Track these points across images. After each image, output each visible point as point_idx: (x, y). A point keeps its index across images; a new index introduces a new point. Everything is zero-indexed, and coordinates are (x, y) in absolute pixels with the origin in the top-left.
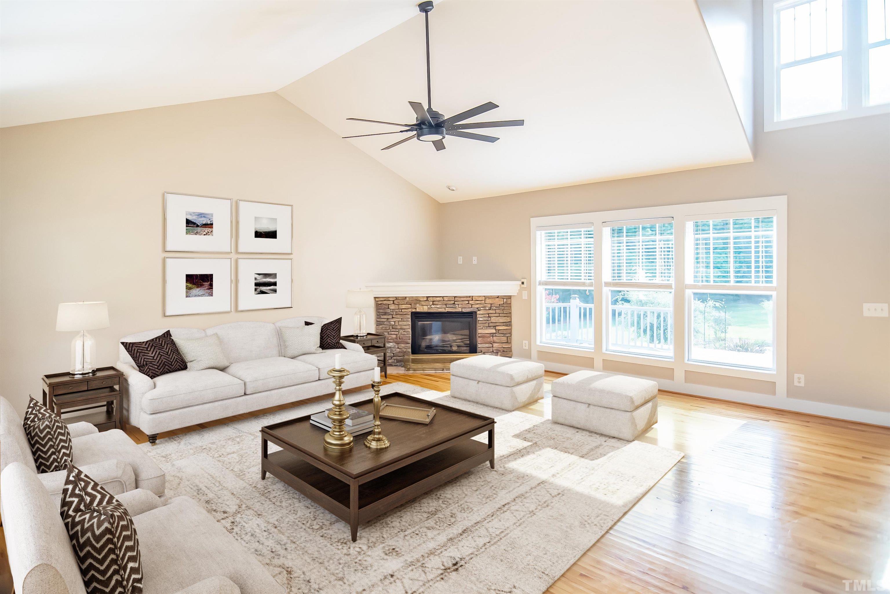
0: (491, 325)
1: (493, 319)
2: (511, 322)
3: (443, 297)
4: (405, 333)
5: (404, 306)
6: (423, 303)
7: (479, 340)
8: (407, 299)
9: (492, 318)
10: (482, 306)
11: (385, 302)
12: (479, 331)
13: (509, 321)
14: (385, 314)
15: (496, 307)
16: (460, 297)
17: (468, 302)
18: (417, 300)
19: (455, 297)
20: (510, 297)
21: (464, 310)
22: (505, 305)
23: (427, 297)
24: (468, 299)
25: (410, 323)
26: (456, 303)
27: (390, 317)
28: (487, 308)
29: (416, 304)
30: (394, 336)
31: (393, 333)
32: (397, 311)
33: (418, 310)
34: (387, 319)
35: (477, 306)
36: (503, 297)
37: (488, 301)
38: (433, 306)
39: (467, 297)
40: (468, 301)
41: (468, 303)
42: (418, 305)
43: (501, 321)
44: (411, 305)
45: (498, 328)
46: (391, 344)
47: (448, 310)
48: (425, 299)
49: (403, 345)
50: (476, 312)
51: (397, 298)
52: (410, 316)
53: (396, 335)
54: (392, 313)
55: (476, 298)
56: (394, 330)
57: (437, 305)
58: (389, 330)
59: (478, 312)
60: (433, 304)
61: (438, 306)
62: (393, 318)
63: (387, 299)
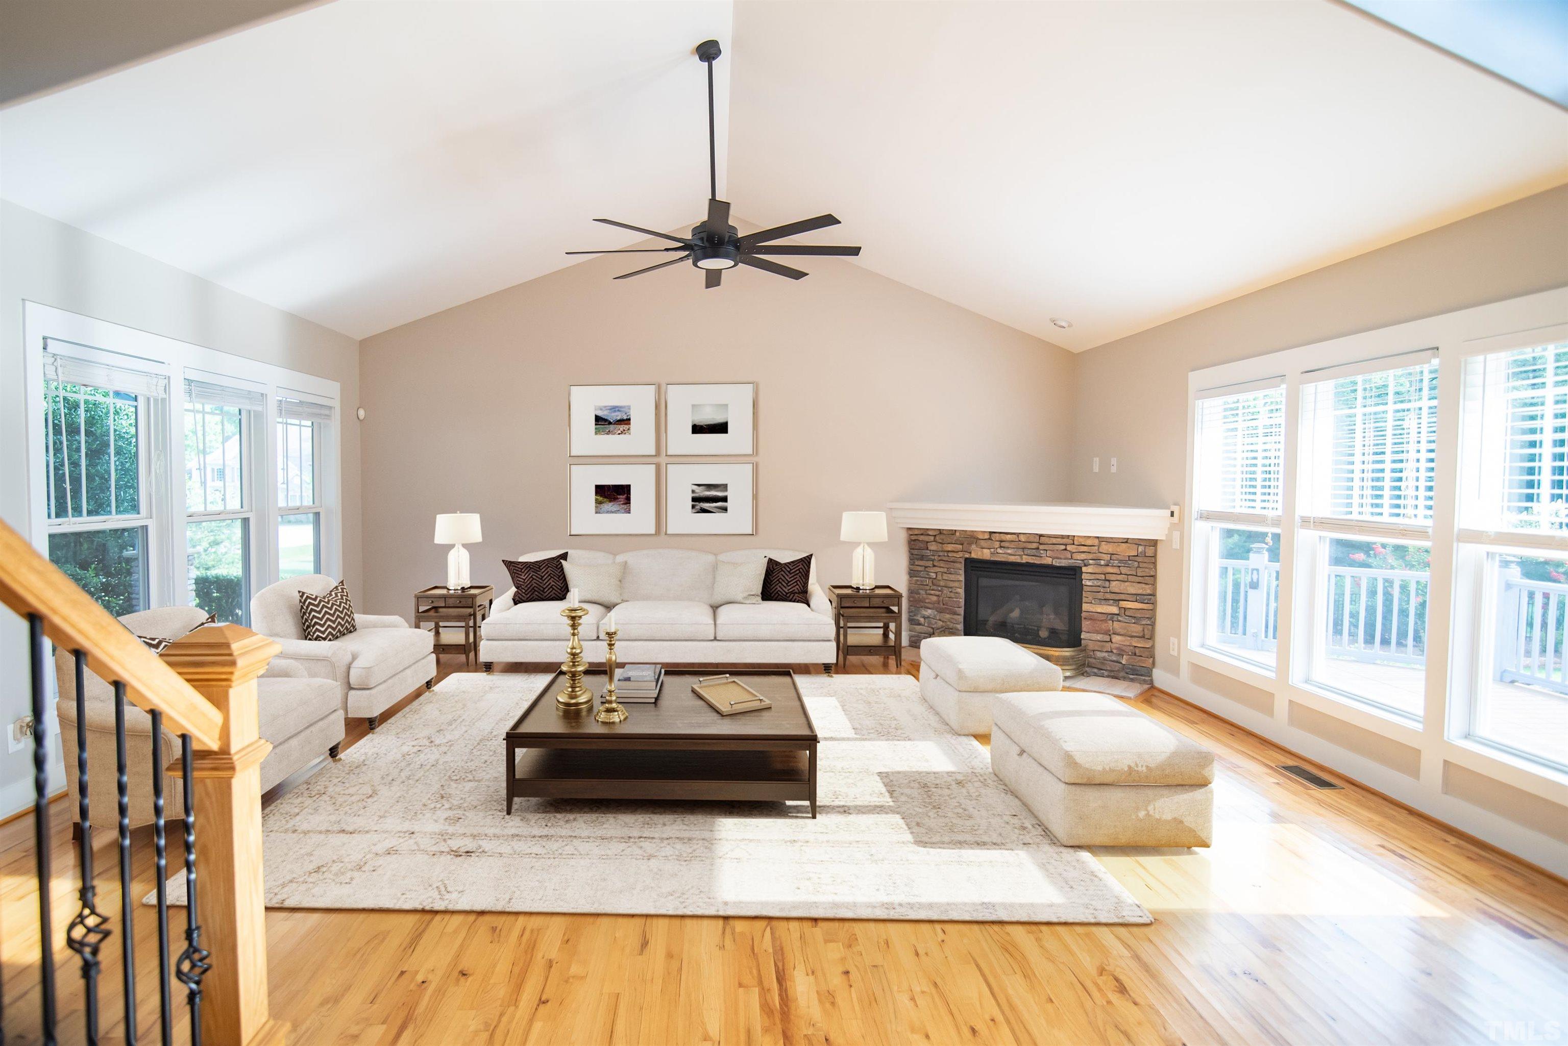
0: (1108, 596)
1: (1115, 586)
2: (1154, 595)
3: (1018, 534)
4: (952, 595)
5: (950, 547)
6: (983, 543)
7: (1085, 625)
8: (958, 534)
9: (1113, 584)
10: (1091, 556)
11: (921, 538)
12: (1085, 607)
13: (1149, 592)
14: (922, 558)
15: (1120, 561)
16: (1049, 536)
17: (1063, 547)
18: (971, 538)
19: (1041, 536)
20: (1154, 543)
21: (1056, 563)
22: (1139, 559)
23: (991, 533)
24: (1065, 541)
25: (962, 578)
26: (1041, 547)
27: (930, 564)
28: (1102, 562)
29: (970, 544)
30: (935, 598)
31: (932, 592)
32: (941, 554)
33: (973, 556)
34: (926, 567)
35: (1083, 556)
36: (1138, 542)
37: (1105, 547)
38: (999, 551)
39: (1062, 537)
40: (1066, 545)
41: (1066, 549)
42: (974, 546)
43: (1132, 590)
44: (962, 544)
45: (1124, 604)
46: (930, 611)
47: (1025, 559)
48: (987, 536)
49: (948, 616)
50: (1081, 568)
51: (940, 532)
52: (962, 566)
53: (938, 596)
54: (933, 558)
55: (1081, 540)
56: (935, 587)
57: (1008, 548)
58: (928, 588)
59: (1084, 569)
60: (1001, 547)
61: (1009, 551)
62: (934, 566)
63: (925, 532)
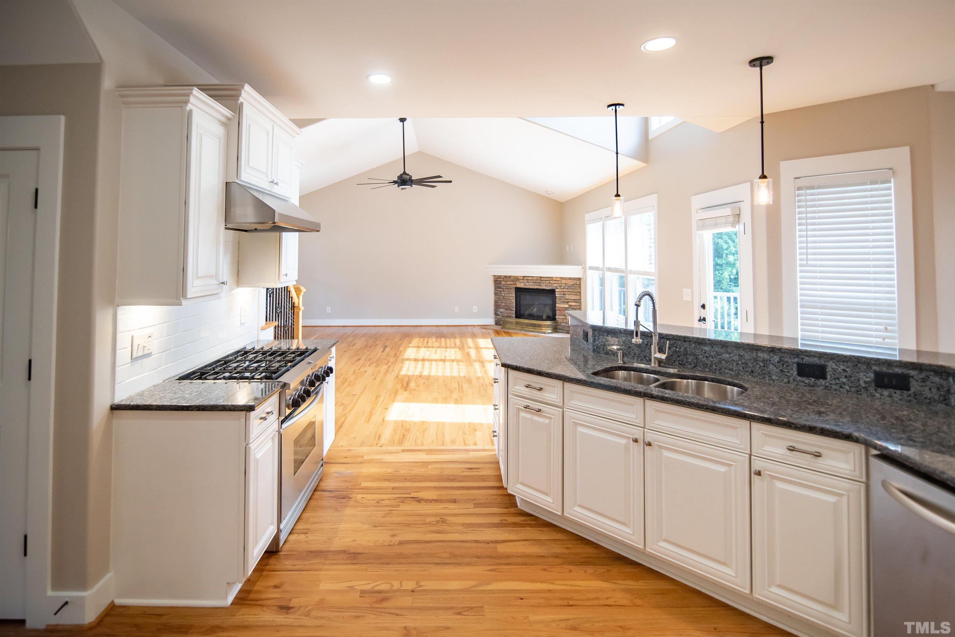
0: (565, 301)
1: (567, 297)
2: (580, 299)
3: (533, 277)
4: (510, 303)
5: (509, 283)
6: (521, 281)
7: (557, 312)
8: (512, 277)
9: (566, 295)
10: (558, 285)
11: (499, 279)
12: (557, 305)
13: (579, 298)
14: (499, 288)
15: (568, 287)
16: (544, 277)
17: (549, 282)
18: (517, 279)
19: (541, 277)
20: (580, 279)
21: (547, 288)
22: (575, 286)
23: (524, 277)
24: (549, 279)
25: (514, 295)
26: (541, 282)
27: (502, 290)
28: (562, 287)
29: (516, 281)
30: (504, 304)
31: (503, 302)
32: (506, 286)
33: (518, 286)
34: (501, 291)
35: (556, 285)
36: (574, 279)
37: (563, 281)
38: (527, 284)
39: (549, 278)
40: (550, 281)
41: (550, 283)
42: (517, 282)
43: (573, 298)
44: (513, 281)
45: (570, 303)
46: (502, 310)
47: (536, 287)
48: (522, 278)
49: (509, 311)
50: (555, 290)
51: (506, 276)
52: (514, 291)
53: (505, 303)
54: (503, 287)
55: (555, 279)
56: (504, 300)
57: (530, 282)
58: (501, 300)
59: (556, 290)
60: (527, 282)
61: (530, 284)
62: (504, 291)
63: (500, 277)
